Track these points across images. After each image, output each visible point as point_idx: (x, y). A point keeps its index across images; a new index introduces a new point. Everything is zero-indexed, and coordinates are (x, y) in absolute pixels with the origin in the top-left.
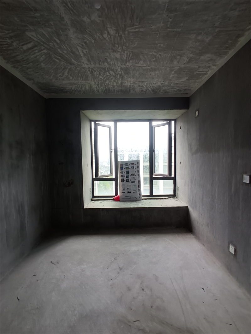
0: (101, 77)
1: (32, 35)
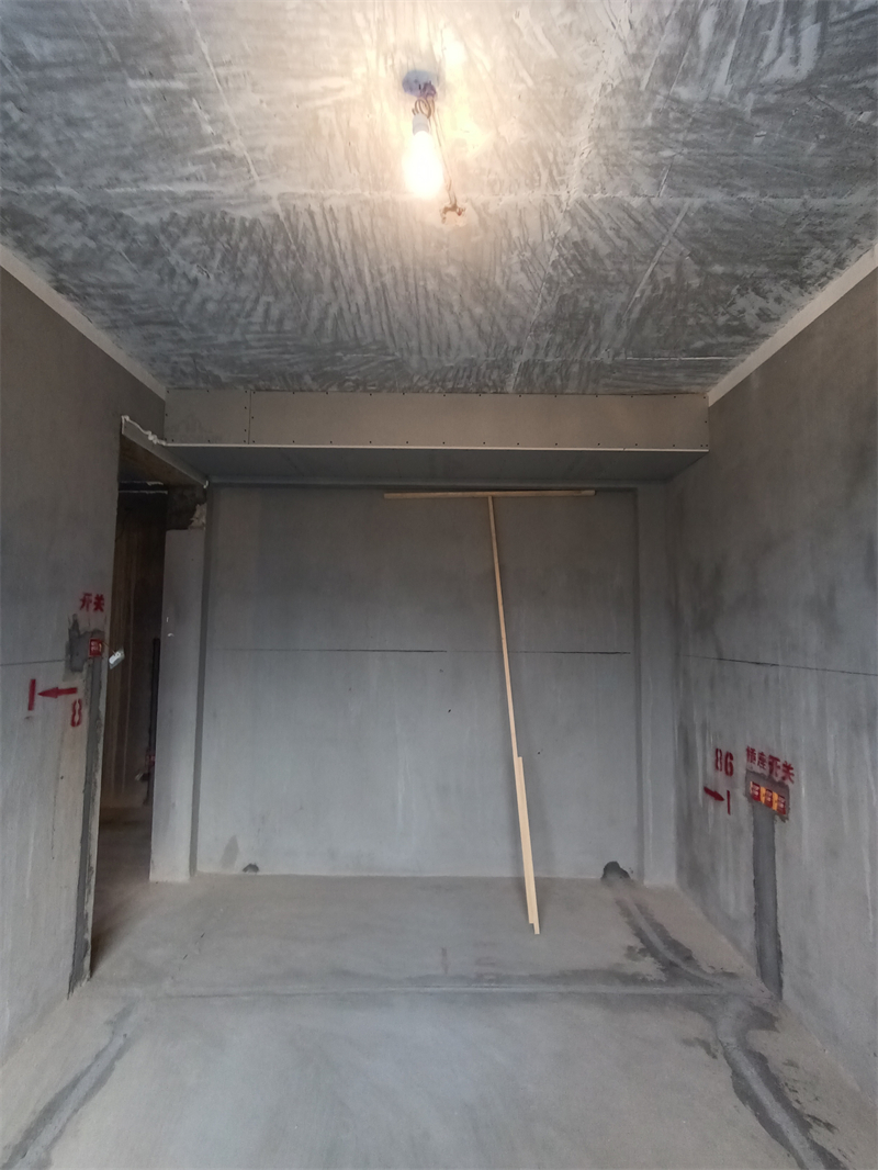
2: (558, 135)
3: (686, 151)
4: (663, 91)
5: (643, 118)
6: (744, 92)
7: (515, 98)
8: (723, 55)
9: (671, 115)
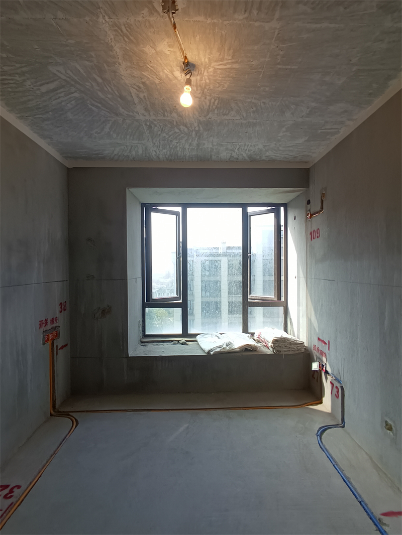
0: (165, 135)
1: (58, 71)
2: (128, 48)
7: (152, 61)
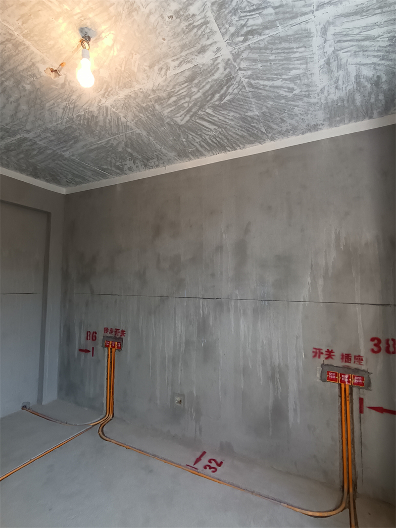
3: (146, 118)
4: (153, 103)
5: (144, 103)
6: (168, 117)
7: (114, 68)
8: (171, 108)
9: (150, 109)
